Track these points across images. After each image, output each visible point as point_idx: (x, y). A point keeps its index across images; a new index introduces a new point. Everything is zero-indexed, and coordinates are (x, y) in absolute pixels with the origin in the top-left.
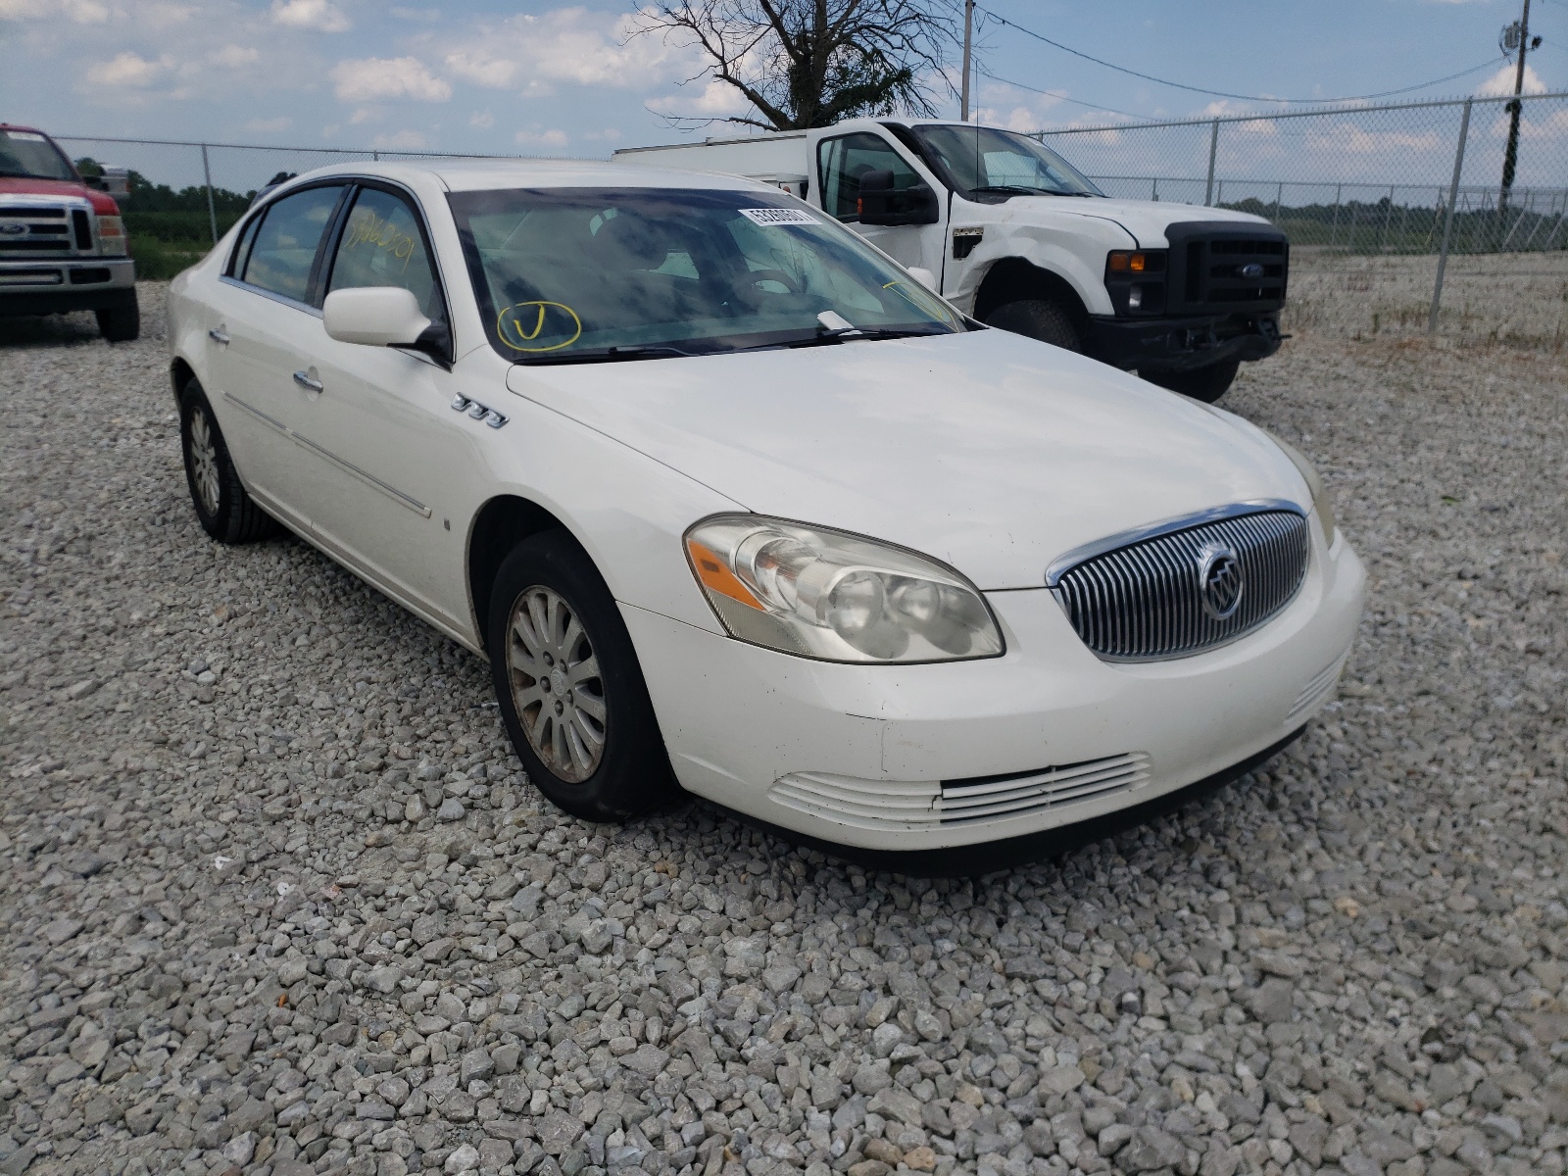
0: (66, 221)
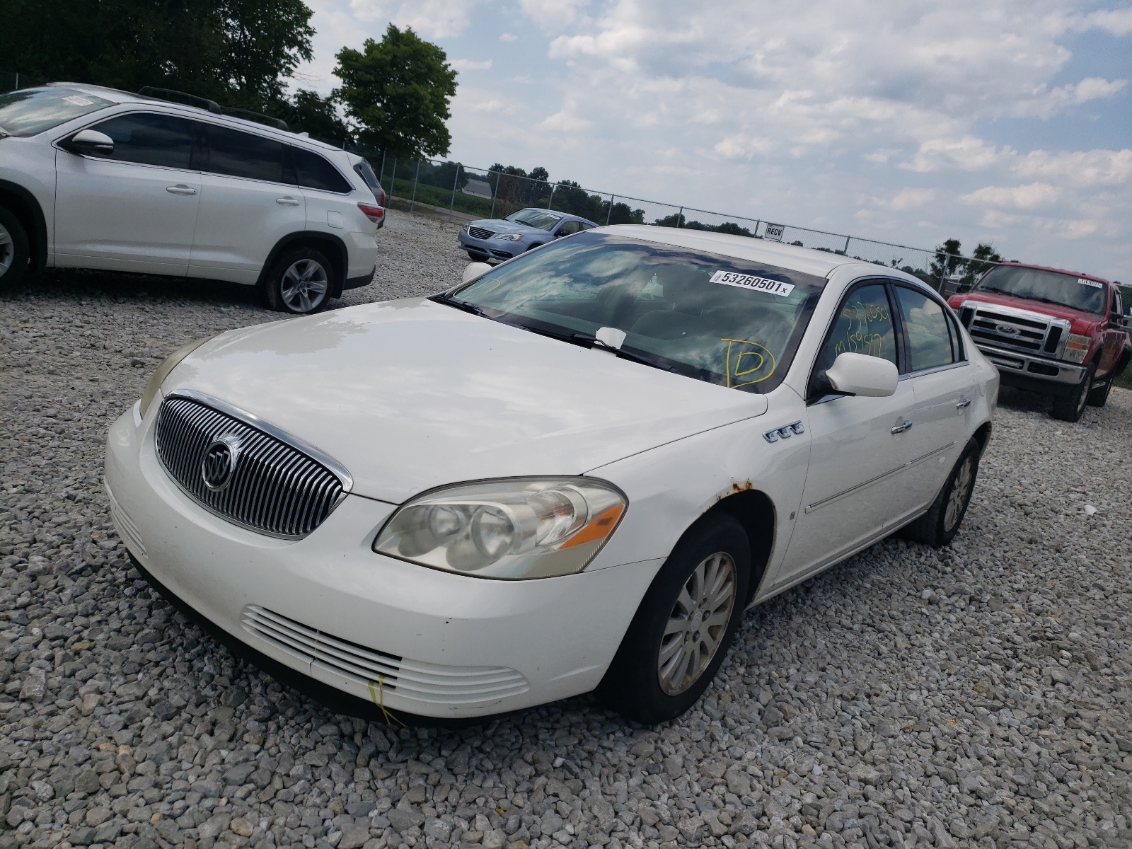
0: (1046, 333)
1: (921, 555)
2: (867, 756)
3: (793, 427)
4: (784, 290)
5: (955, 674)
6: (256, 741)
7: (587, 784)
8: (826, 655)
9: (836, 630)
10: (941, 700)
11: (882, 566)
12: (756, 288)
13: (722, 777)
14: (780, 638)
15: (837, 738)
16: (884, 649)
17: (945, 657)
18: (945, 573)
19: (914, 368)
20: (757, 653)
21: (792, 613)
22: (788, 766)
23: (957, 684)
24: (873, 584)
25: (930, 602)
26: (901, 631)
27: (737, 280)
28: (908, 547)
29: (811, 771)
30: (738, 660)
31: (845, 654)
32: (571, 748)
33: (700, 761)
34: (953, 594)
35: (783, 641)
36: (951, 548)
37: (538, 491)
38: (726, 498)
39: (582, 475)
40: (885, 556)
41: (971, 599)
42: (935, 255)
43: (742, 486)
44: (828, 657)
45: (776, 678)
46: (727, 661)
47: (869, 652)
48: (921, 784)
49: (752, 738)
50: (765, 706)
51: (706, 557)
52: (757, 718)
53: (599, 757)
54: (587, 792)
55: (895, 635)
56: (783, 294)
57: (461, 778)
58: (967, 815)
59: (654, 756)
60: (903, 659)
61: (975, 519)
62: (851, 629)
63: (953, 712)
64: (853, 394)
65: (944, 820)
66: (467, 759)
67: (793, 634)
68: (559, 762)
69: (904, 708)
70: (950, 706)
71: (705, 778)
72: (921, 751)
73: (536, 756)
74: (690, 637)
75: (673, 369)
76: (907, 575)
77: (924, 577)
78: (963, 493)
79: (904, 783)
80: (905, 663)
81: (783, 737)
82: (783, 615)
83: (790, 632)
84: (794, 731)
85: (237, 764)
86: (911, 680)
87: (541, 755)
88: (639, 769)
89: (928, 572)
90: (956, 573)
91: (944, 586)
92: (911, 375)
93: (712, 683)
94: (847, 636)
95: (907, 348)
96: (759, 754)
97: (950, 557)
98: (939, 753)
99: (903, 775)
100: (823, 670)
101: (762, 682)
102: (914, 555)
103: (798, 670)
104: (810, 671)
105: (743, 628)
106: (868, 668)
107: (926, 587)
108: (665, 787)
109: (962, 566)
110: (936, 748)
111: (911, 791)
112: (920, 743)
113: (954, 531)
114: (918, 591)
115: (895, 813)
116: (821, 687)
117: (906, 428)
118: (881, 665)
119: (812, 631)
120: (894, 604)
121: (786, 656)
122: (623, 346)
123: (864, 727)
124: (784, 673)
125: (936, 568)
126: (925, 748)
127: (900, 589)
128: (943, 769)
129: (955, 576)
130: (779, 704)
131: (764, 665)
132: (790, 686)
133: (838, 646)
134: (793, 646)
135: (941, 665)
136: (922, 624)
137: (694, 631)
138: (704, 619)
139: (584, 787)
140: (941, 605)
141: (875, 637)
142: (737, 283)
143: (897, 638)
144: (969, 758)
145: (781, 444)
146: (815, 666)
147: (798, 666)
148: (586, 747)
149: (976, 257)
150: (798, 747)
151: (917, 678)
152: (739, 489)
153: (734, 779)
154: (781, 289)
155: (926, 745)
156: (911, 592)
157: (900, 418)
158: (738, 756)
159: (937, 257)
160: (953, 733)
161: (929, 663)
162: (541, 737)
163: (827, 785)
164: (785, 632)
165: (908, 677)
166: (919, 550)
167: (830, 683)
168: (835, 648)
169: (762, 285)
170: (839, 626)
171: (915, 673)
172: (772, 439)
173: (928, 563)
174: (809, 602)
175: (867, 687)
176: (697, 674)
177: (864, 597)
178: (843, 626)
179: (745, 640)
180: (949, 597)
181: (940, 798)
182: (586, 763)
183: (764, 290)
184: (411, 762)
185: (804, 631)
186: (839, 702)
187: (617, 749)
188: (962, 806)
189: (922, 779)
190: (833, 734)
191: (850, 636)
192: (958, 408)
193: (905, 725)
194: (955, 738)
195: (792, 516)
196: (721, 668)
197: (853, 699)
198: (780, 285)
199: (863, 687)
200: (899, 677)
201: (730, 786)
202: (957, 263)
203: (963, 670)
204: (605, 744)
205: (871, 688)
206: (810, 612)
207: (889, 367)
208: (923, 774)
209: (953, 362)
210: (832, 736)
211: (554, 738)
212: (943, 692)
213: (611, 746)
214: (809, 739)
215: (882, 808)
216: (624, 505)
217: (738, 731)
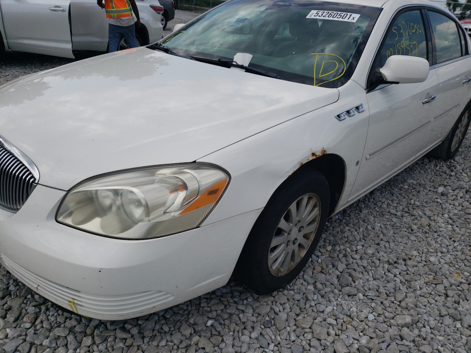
1: (437, 166)
2: (403, 304)
3: (357, 108)
4: (353, 19)
5: (458, 241)
6: (29, 321)
7: (225, 339)
8: (380, 234)
9: (387, 217)
10: (450, 259)
11: (414, 174)
12: (336, 19)
13: (310, 328)
14: (354, 225)
15: (384, 291)
16: (415, 227)
17: (451, 229)
18: (451, 176)
19: (438, 62)
20: (339, 236)
21: (362, 207)
22: (352, 315)
23: (459, 248)
24: (409, 186)
25: (442, 194)
26: (425, 214)
27: (324, 15)
28: (430, 162)
29: (367, 317)
30: (328, 241)
31: (392, 232)
32: (219, 312)
33: (298, 315)
34: (456, 189)
35: (355, 227)
36: (454, 160)
37: (164, 174)
38: (307, 163)
39: (195, 162)
40: (416, 168)
41: (467, 192)
42: (446, 3)
43: (319, 154)
44: (381, 236)
45: (349, 253)
46: (321, 243)
47: (406, 230)
48: (437, 322)
49: (331, 295)
50: (341, 273)
51: (296, 199)
52: (335, 281)
53: (235, 317)
54: (223, 345)
55: (422, 217)
56: (353, 21)
57: (146, 340)
58: (466, 344)
59: (269, 314)
60: (426, 233)
61: (467, 141)
62: (396, 215)
63: (457, 266)
64: (397, 83)
65: (452, 350)
66: (154, 325)
67: (361, 222)
68: (210, 323)
69: (426, 267)
70: (455, 262)
71: (299, 329)
72: (437, 298)
73: (196, 320)
74: (291, 243)
75: (278, 77)
76: (429, 178)
77: (439, 179)
78: (463, 130)
79: (426, 323)
80: (427, 235)
81: (351, 294)
82: (357, 210)
83: (360, 220)
84: (358, 289)
85: (13, 338)
86: (431, 246)
87: (200, 320)
88: (259, 325)
89: (441, 175)
90: (457, 176)
91: (451, 184)
92: (436, 66)
93: (311, 259)
94: (393, 220)
95: (434, 49)
96: (335, 308)
97: (454, 166)
98: (449, 299)
99: (425, 317)
100: (378, 244)
101: (341, 256)
102: (433, 166)
103: (363, 246)
104: (370, 246)
105: (332, 220)
106: (405, 241)
107: (440, 185)
108: (273, 337)
109: (461, 171)
110: (447, 296)
111: (431, 328)
112: (437, 292)
113: (457, 150)
114: (435, 188)
115: (421, 348)
116: (376, 256)
117: (432, 99)
118: (413, 238)
119: (373, 218)
120: (422, 197)
121: (356, 237)
122: (250, 64)
123: (401, 282)
124: (354, 249)
125: (445, 173)
126: (439, 296)
127: (425, 188)
128: (452, 311)
129: (457, 177)
130: (349, 271)
131: (343, 244)
132: (357, 257)
133: (387, 226)
134: (361, 230)
135: (449, 235)
136: (438, 209)
137: (293, 239)
138: (300, 231)
139: (223, 341)
140: (449, 196)
141: (409, 219)
142: (324, 16)
143: (422, 219)
144: (468, 300)
145: (348, 121)
146: (373, 243)
147: (363, 243)
148: (228, 311)
149: (467, 2)
150: (360, 300)
151: (434, 245)
152: (316, 156)
153: (317, 329)
154: (351, 18)
155: (440, 294)
156: (432, 189)
157: (428, 94)
158: (322, 310)
159: (447, 4)
160: (457, 283)
161: (442, 235)
162: (202, 305)
163: (376, 328)
164: (357, 221)
165: (429, 244)
166: (436, 163)
167: (382, 253)
168: (386, 227)
169: (339, 17)
170: (389, 214)
171: (433, 242)
172: (341, 119)
173: (441, 170)
174: (372, 200)
175: (404, 254)
176: (298, 260)
177: (403, 195)
178: (391, 214)
179: (333, 228)
180: (454, 191)
181: (449, 332)
182: (227, 322)
183: (341, 19)
184: (118, 331)
185: (368, 219)
186: (386, 266)
187: (247, 311)
188: (463, 337)
189: (438, 318)
190: (382, 290)
191: (395, 220)
192: (464, 83)
193: (427, 280)
194: (458, 286)
195: (357, 163)
196: (317, 247)
197: (395, 263)
198: (351, 15)
199: (401, 254)
200: (424, 244)
201: (315, 333)
202: (457, 7)
203: (462, 238)
204: (240, 307)
205: (406, 255)
206: (372, 206)
207: (423, 62)
208: (438, 315)
209: (462, 55)
210: (381, 291)
211: (210, 305)
212: (451, 253)
213: (244, 309)
214: (367, 294)
215: (412, 344)
216: (228, 179)
217: (323, 292)
